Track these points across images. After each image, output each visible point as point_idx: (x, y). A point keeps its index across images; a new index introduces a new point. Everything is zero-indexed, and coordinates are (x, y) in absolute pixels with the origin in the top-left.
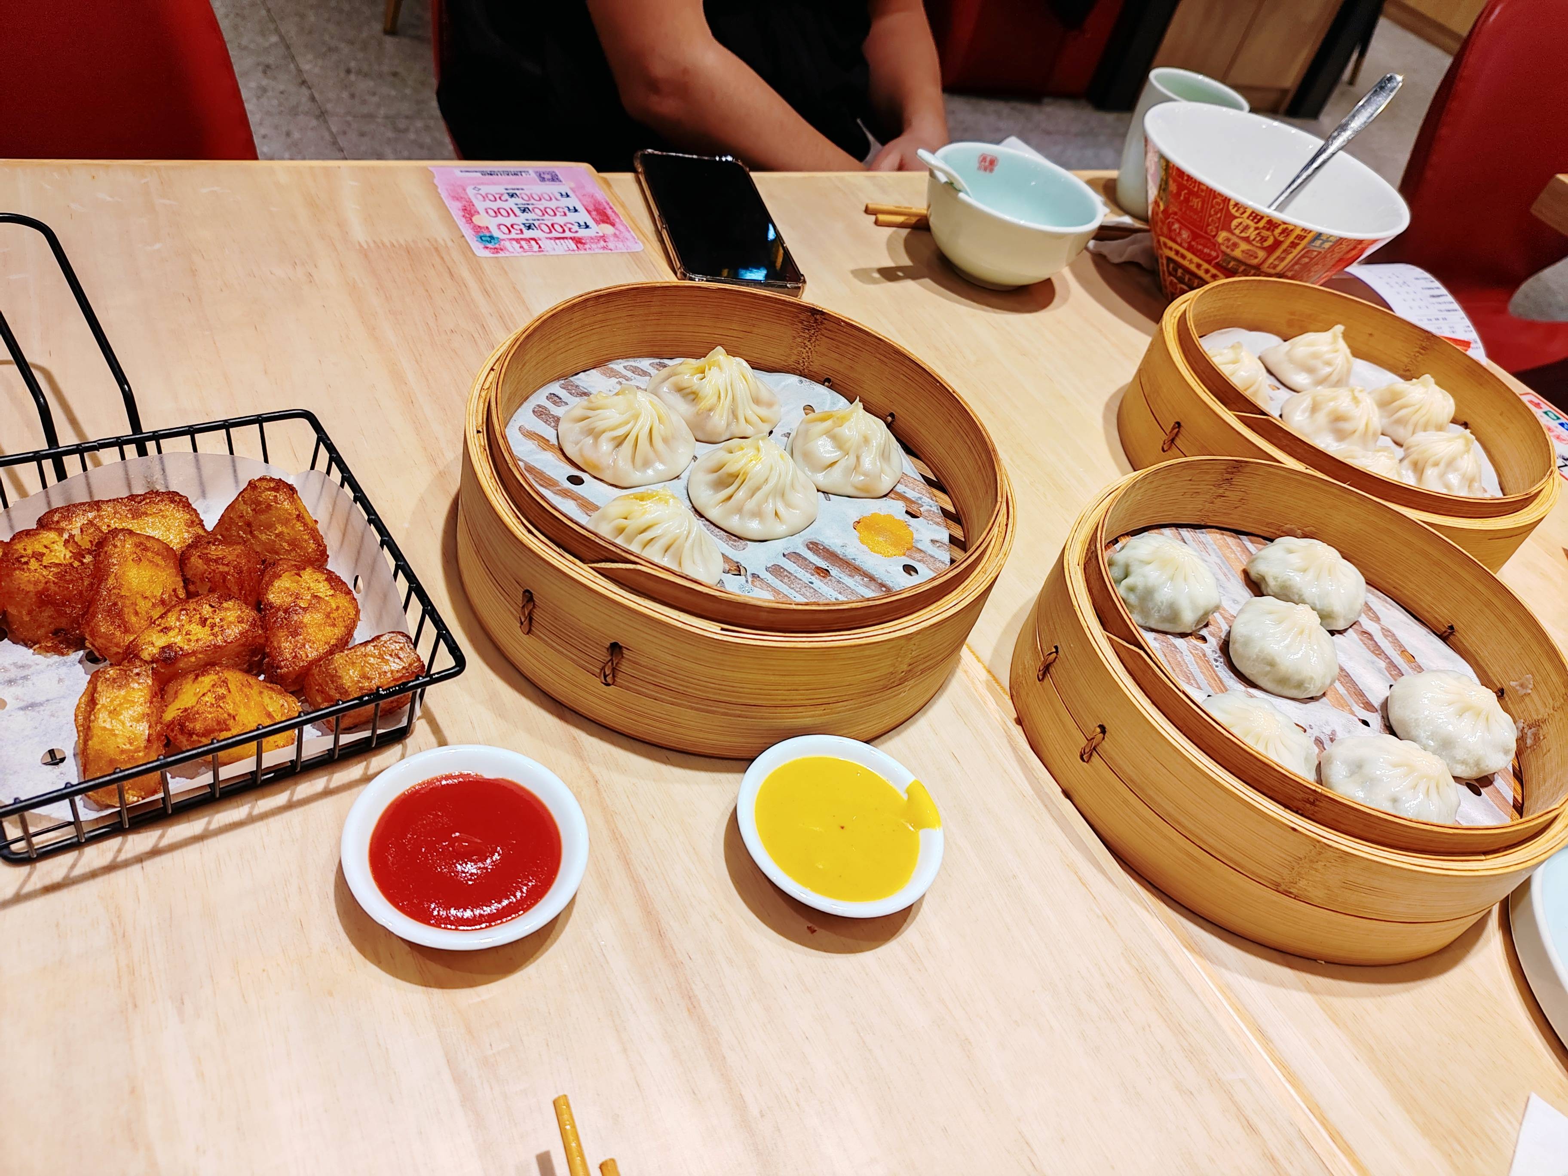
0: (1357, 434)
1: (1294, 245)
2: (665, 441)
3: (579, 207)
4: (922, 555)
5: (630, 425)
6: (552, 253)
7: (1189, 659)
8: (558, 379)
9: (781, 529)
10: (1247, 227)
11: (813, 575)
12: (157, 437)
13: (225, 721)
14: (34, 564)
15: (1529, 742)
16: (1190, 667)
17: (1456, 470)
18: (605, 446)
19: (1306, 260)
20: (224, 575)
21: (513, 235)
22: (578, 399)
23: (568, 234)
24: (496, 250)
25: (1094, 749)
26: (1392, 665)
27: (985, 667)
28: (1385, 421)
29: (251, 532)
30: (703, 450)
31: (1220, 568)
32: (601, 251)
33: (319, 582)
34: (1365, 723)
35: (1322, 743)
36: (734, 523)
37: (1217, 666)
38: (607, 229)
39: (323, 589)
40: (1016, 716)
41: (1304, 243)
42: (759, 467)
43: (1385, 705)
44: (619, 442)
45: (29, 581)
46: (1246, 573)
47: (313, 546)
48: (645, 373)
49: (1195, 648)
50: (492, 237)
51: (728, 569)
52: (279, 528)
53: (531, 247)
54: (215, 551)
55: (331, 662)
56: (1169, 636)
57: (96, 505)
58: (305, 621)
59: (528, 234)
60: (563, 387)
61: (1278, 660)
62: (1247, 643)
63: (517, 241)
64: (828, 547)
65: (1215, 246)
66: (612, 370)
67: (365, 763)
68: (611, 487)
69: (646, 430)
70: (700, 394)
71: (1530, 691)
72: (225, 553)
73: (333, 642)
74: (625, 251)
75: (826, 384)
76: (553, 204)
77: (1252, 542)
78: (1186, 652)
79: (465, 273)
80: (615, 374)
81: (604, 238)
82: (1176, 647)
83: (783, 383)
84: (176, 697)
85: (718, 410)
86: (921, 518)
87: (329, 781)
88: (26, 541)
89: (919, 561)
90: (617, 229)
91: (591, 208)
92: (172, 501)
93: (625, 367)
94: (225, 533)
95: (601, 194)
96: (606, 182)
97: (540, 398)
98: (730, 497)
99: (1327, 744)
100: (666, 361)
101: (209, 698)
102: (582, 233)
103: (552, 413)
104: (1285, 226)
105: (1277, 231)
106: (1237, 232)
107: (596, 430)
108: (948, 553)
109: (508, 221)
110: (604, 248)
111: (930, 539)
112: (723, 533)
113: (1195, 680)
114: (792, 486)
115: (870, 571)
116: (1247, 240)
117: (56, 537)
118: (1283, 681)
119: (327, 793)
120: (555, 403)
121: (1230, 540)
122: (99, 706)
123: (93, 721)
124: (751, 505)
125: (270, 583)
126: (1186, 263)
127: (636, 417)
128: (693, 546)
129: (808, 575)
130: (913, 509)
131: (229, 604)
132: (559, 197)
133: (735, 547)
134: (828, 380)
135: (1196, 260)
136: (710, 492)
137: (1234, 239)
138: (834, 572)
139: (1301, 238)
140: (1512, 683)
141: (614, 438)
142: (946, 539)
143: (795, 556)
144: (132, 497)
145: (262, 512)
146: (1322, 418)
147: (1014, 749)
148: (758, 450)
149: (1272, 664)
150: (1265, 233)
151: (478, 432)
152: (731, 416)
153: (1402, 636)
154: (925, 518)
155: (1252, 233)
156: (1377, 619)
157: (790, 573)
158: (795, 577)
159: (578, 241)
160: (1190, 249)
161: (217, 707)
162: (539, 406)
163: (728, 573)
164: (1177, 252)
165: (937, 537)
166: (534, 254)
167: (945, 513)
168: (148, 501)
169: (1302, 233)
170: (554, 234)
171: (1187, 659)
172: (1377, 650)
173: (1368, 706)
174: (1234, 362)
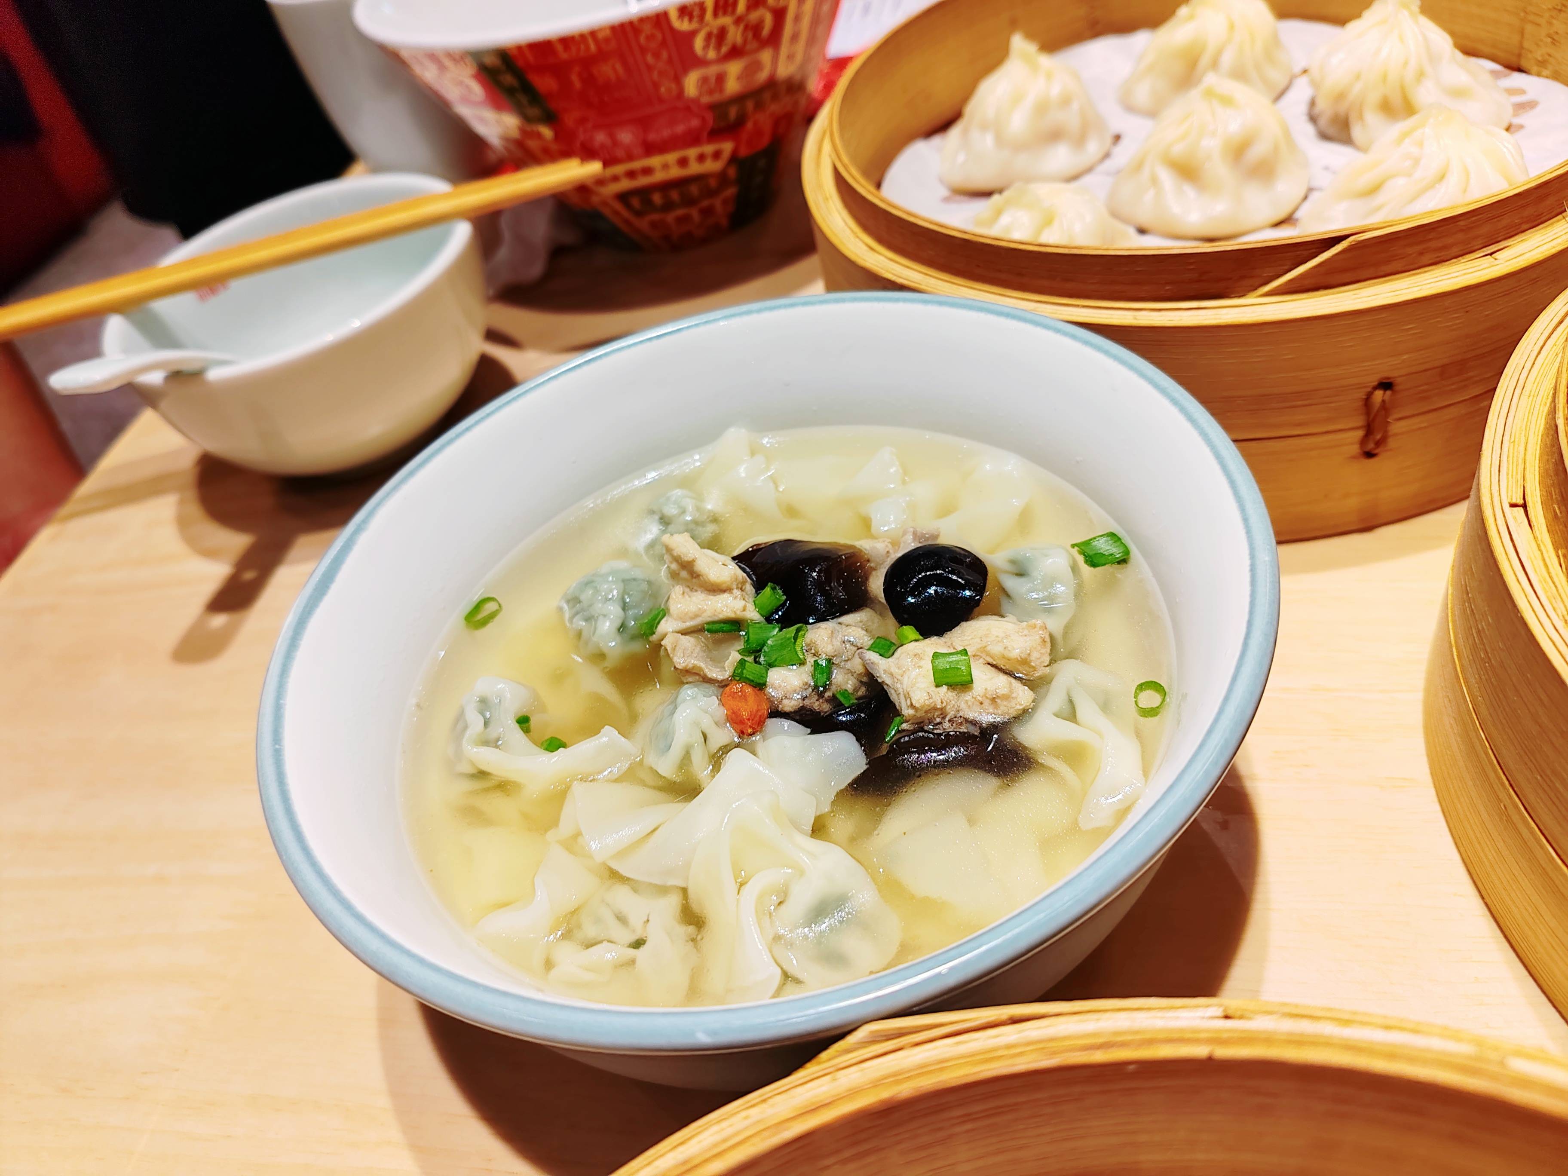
10: (722, 33)
65: (688, 107)
106: (712, 54)
116: (733, 54)
126: (659, 176)
135: (671, 157)
137: (712, 71)
155: (735, 36)
160: (650, 149)
164: (631, 174)
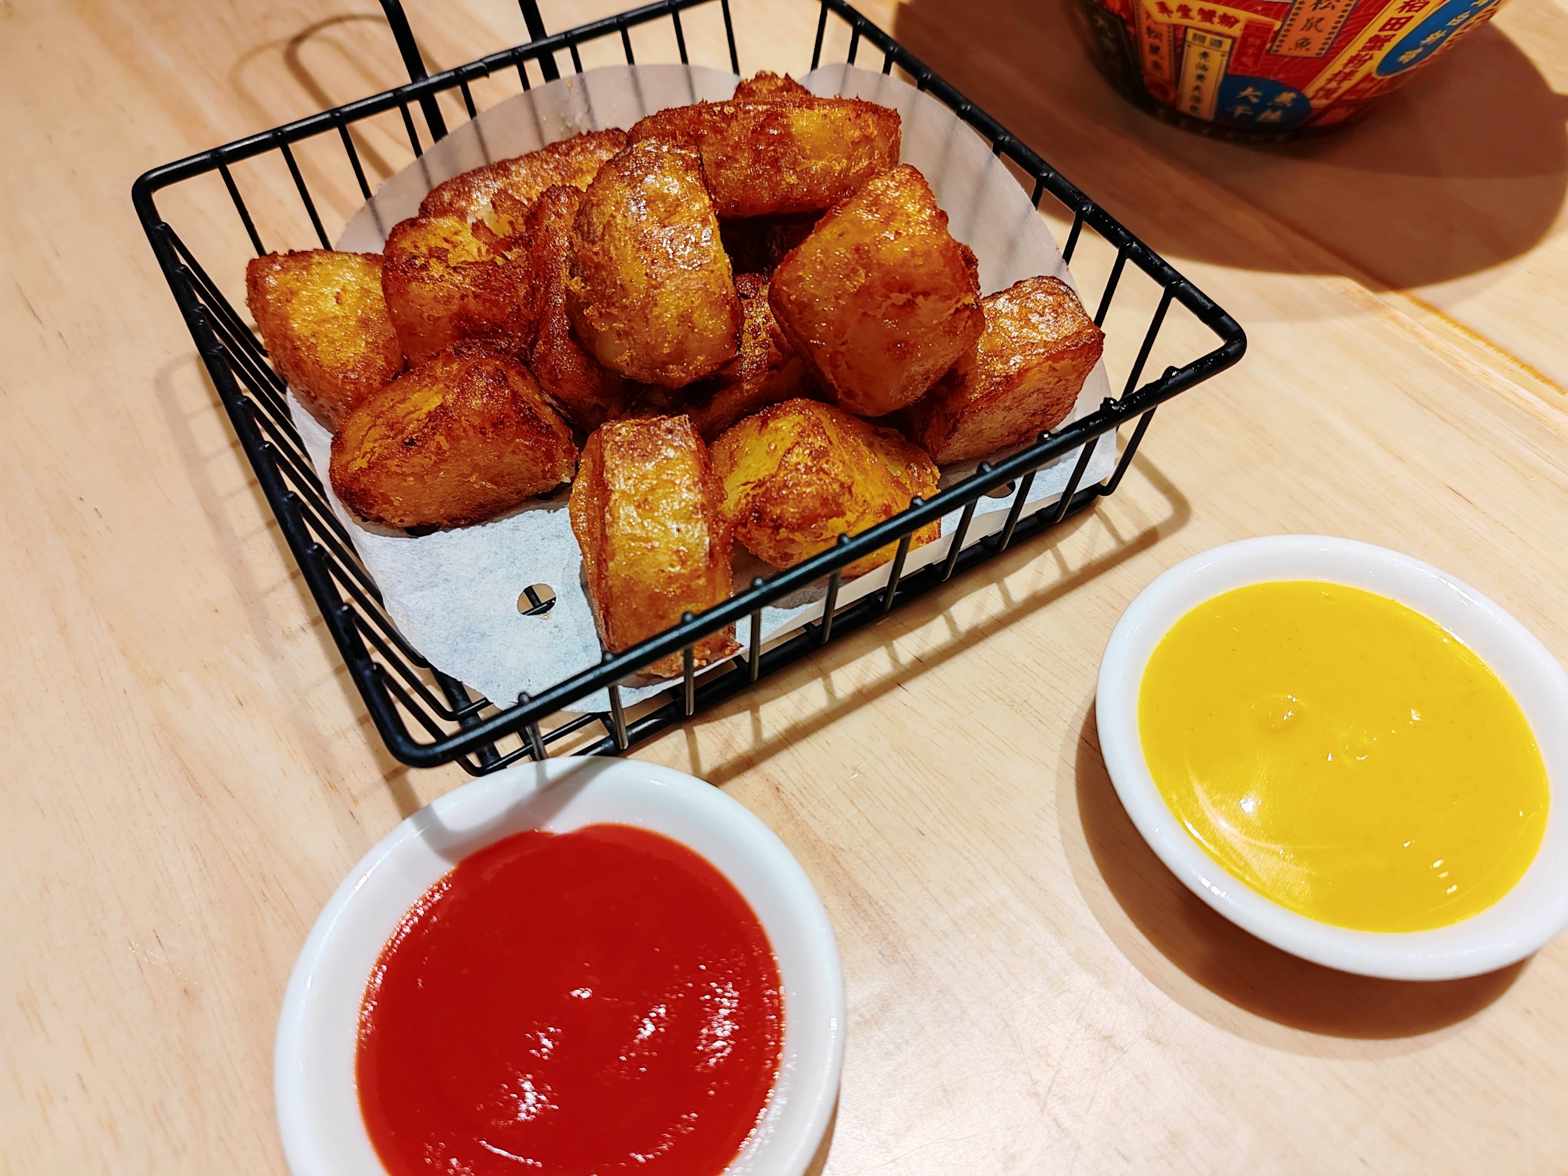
12: (570, 40)
13: (836, 496)
14: (437, 269)
45: (435, 298)
57: (502, 168)
84: (734, 464)
88: (414, 234)
101: (799, 457)
117: (457, 225)
122: (614, 497)
123: (611, 526)
144: (553, 148)
161: (817, 472)
168: (579, 149)
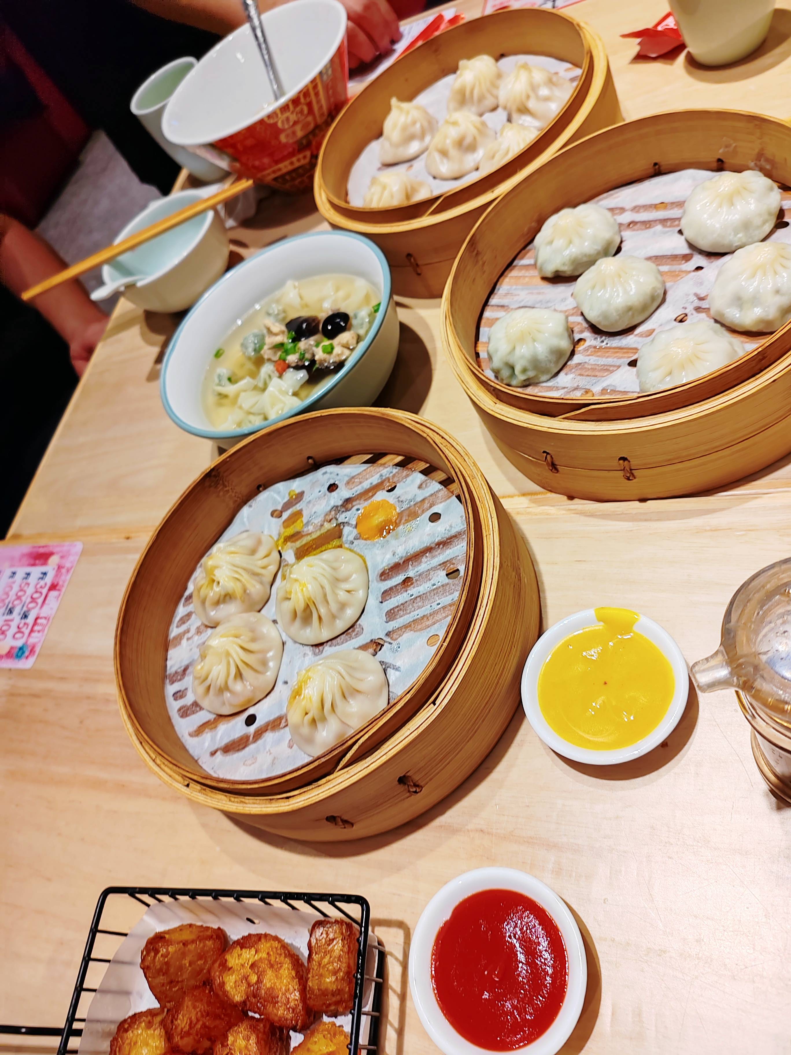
0: (478, 138)
1: (317, 94)
2: (254, 640)
3: (28, 569)
4: (426, 501)
5: (232, 662)
6: (54, 612)
7: (593, 360)
8: (163, 683)
9: (361, 594)
10: (288, 119)
11: (406, 591)
12: (71, 1019)
15: (768, 167)
16: (599, 363)
17: (539, 86)
18: (238, 687)
19: (331, 92)
20: (204, 1026)
21: (27, 632)
22: (186, 678)
23: (45, 591)
24: (32, 651)
25: (631, 470)
26: (663, 222)
27: (519, 496)
28: (474, 109)
29: (178, 982)
30: (270, 611)
31: (532, 293)
32: (70, 575)
33: (241, 955)
34: (699, 268)
35: (699, 308)
36: (341, 625)
37: (607, 344)
38: (54, 561)
39: (248, 955)
40: (566, 497)
41: (320, 87)
42: (310, 587)
43: (691, 246)
44: (239, 675)
46: (544, 279)
47: (211, 942)
48: (189, 615)
49: (586, 350)
50: (21, 649)
51: (373, 651)
52: (186, 962)
53: (41, 624)
54: (182, 1022)
55: (311, 990)
56: (569, 363)
58: (268, 985)
59: (30, 620)
60: (172, 682)
61: (629, 304)
62: (605, 316)
63: (32, 631)
64: (390, 566)
65: (285, 146)
66: (175, 638)
67: (390, 991)
68: (268, 697)
69: (239, 650)
70: (230, 592)
71: (734, 145)
72: (187, 1016)
73: (293, 973)
74: (77, 558)
75: (261, 489)
76: (16, 588)
77: (522, 258)
78: (586, 359)
79: (39, 685)
80: (179, 638)
81: (60, 567)
82: (580, 364)
83: (245, 520)
85: (248, 586)
86: (398, 485)
87: (392, 1025)
89: (431, 507)
90: (57, 553)
91: (32, 562)
92: (126, 1031)
93: (177, 627)
94: (168, 999)
95: (24, 547)
96: (17, 537)
97: (174, 706)
98: (320, 618)
99: (704, 304)
100: (187, 593)
102: (49, 580)
103: (189, 704)
104: (302, 93)
105: (302, 100)
106: (286, 126)
107: (222, 686)
108: (434, 482)
109: (14, 629)
110: (68, 571)
111: (417, 489)
112: (343, 636)
113: (611, 366)
114: (334, 569)
115: (422, 547)
116: (295, 123)
118: (644, 307)
119: (400, 1032)
120: (181, 697)
121: (514, 273)
124: (334, 607)
125: (225, 993)
126: (284, 171)
127: (228, 654)
128: (350, 675)
129: (405, 594)
130: (388, 486)
131: (231, 1039)
132: (11, 580)
133: (357, 635)
134: (259, 486)
135: (287, 163)
136: (308, 630)
137: (289, 131)
138: (411, 572)
139: (315, 87)
140: (721, 151)
141: (235, 677)
142: (421, 477)
143: (386, 594)
145: (168, 970)
146: (453, 152)
147: (592, 515)
148: (296, 580)
149: (630, 309)
150: (298, 109)
151: (188, 786)
152: (256, 578)
153: (643, 201)
154: (399, 481)
155: (293, 118)
156: (622, 210)
157: (397, 607)
158: (402, 604)
159: (53, 587)
160: (277, 162)
162: (179, 710)
163: (376, 653)
164: (274, 172)
165: (418, 482)
166: (49, 625)
167: (400, 465)
169: (314, 84)
170: (40, 601)
171: (592, 362)
172: (647, 224)
173: (687, 258)
174: (384, 188)
